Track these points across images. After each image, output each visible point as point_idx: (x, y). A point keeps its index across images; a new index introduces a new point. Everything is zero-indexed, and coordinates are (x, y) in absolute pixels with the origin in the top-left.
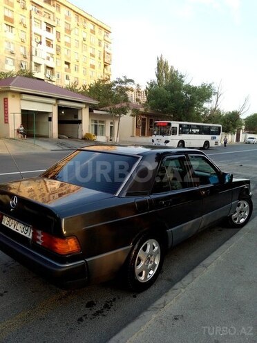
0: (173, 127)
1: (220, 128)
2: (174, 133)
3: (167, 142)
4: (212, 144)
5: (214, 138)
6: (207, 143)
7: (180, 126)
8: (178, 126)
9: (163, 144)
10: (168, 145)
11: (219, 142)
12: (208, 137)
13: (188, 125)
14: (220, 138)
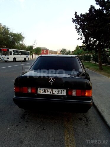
0: (10, 52)
1: (29, 52)
2: (11, 54)
3: (8, 58)
4: (27, 59)
5: (27, 57)
6: (25, 59)
7: (13, 51)
8: (12, 51)
9: (6, 60)
10: (9, 60)
11: (29, 58)
12: (25, 56)
13: (17, 51)
14: (30, 57)
